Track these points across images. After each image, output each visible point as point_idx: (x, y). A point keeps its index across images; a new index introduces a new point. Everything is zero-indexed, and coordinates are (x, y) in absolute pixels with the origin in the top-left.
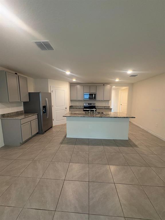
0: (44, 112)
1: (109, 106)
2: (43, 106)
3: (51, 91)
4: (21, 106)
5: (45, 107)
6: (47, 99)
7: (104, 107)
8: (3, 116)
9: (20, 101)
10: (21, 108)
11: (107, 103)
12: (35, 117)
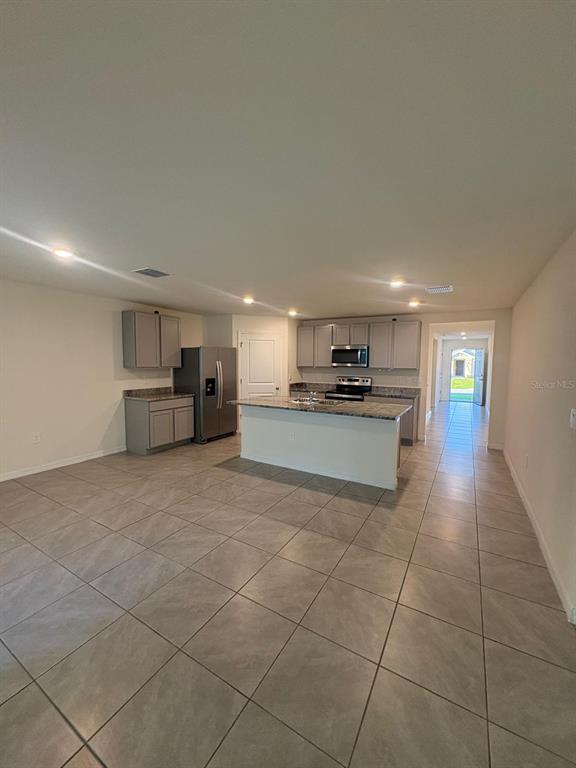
0: (208, 394)
1: (419, 390)
2: (207, 380)
3: (240, 341)
4: (169, 376)
5: (211, 382)
6: (219, 364)
7: (402, 390)
8: (128, 393)
9: (158, 365)
10: (168, 382)
11: (410, 378)
12: (187, 401)
